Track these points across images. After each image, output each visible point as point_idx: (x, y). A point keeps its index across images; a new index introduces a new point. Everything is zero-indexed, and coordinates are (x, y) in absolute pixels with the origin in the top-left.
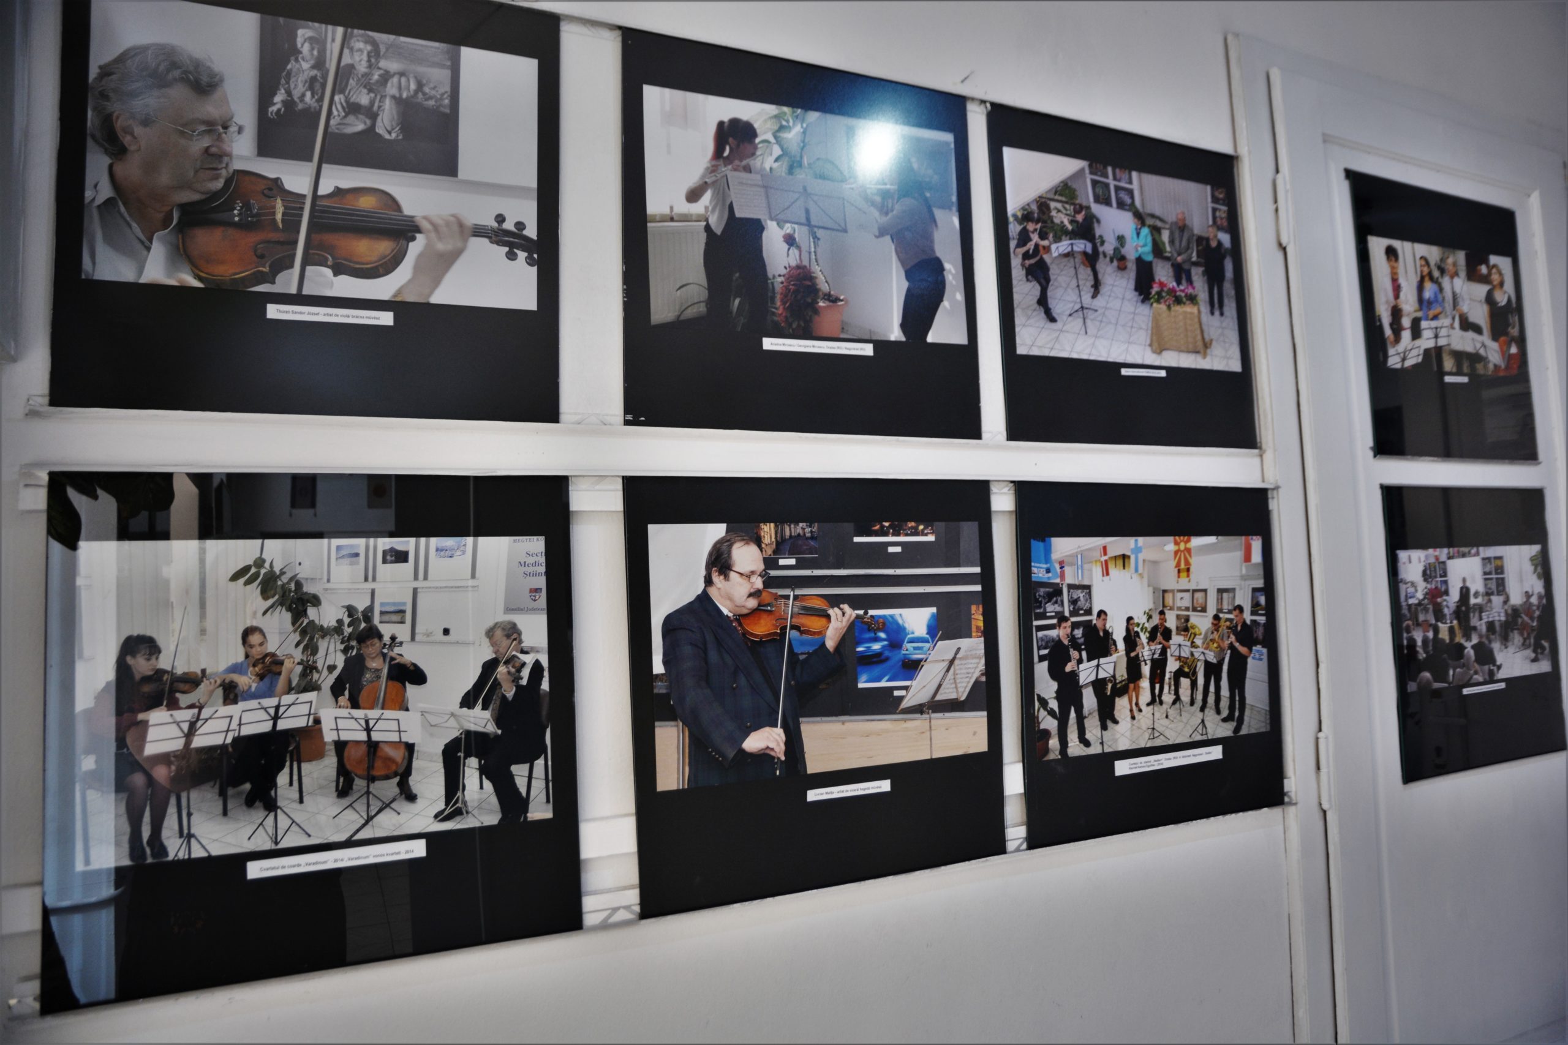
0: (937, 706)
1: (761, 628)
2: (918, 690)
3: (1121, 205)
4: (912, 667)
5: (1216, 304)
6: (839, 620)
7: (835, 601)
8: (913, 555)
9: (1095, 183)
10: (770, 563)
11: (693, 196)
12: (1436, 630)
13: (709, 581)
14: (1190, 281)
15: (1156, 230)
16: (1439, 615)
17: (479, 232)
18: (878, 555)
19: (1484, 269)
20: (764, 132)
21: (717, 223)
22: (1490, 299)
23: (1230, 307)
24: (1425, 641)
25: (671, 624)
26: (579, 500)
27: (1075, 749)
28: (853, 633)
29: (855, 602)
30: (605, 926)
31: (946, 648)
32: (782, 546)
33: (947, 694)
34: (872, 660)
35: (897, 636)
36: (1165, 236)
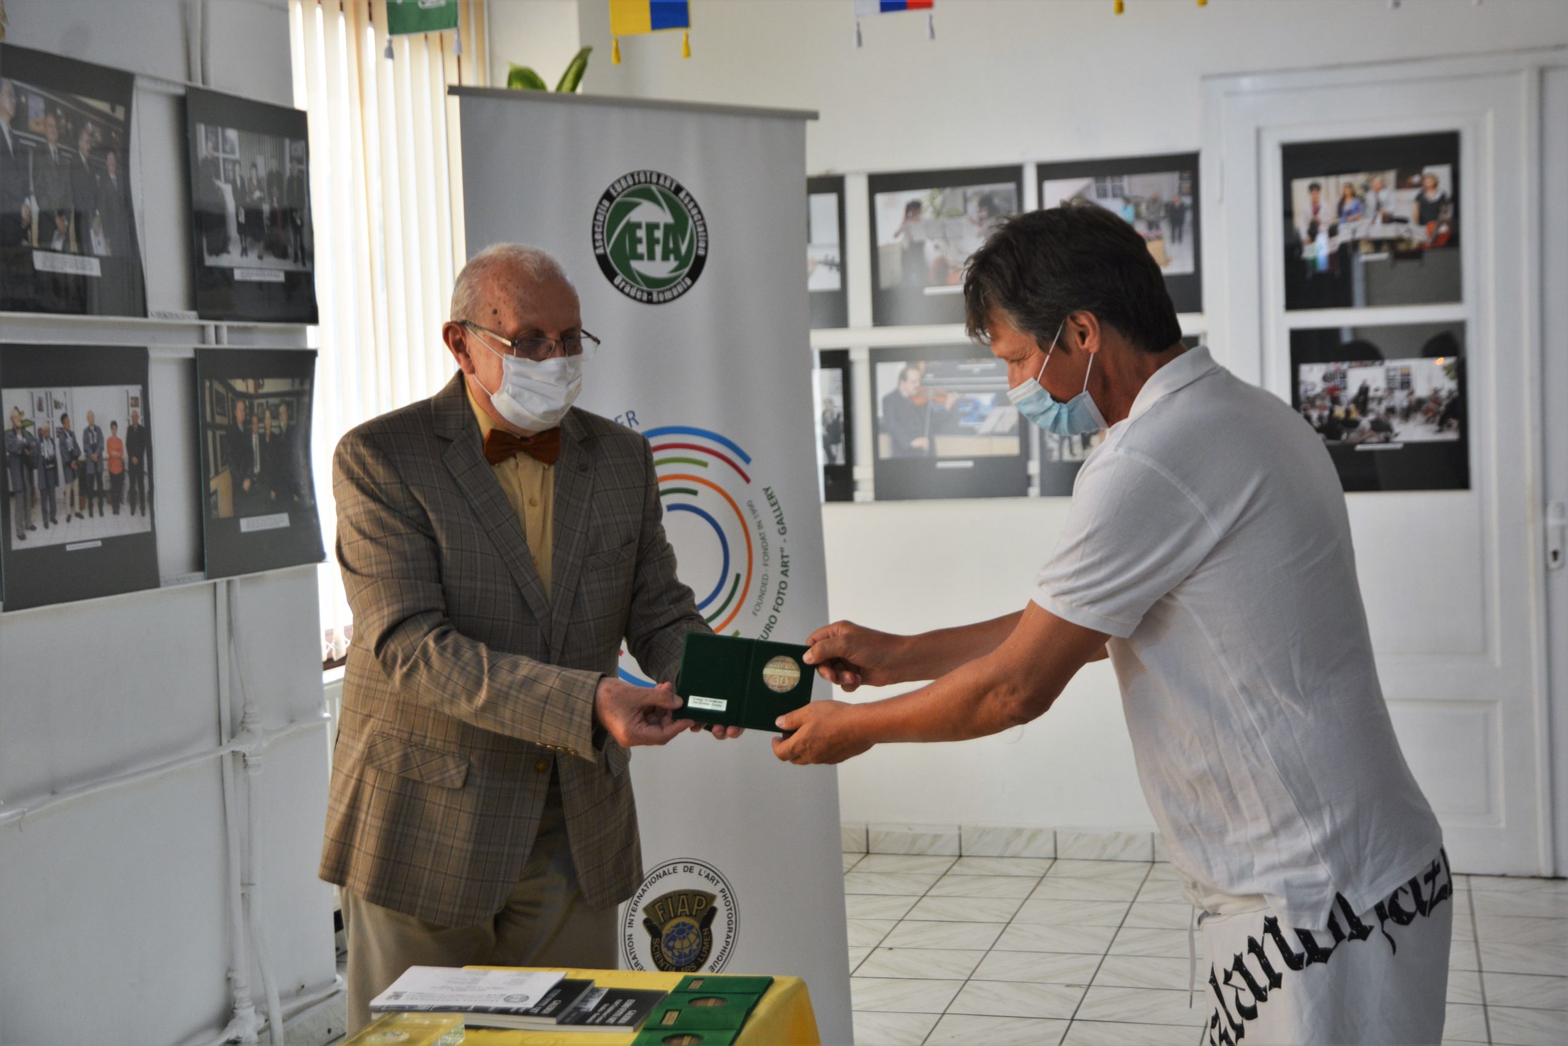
0: (993, 434)
1: (919, 402)
2: (986, 427)
3: (1115, 196)
4: (982, 418)
5: (1177, 237)
6: (950, 400)
7: (950, 391)
8: (985, 373)
9: (1097, 190)
10: (923, 376)
11: (897, 235)
12: (1332, 411)
13: (899, 383)
14: (1158, 227)
15: (1137, 206)
16: (1335, 401)
17: (820, 262)
18: (968, 373)
19: (1416, 179)
20: (926, 203)
21: (906, 245)
22: (1420, 199)
23: (1188, 238)
24: (1320, 418)
25: (886, 400)
26: (853, 356)
27: (1067, 457)
28: (958, 404)
29: (959, 392)
30: (863, 503)
31: (999, 411)
32: (927, 371)
33: (999, 429)
34: (966, 415)
35: (977, 405)
36: (1143, 208)
